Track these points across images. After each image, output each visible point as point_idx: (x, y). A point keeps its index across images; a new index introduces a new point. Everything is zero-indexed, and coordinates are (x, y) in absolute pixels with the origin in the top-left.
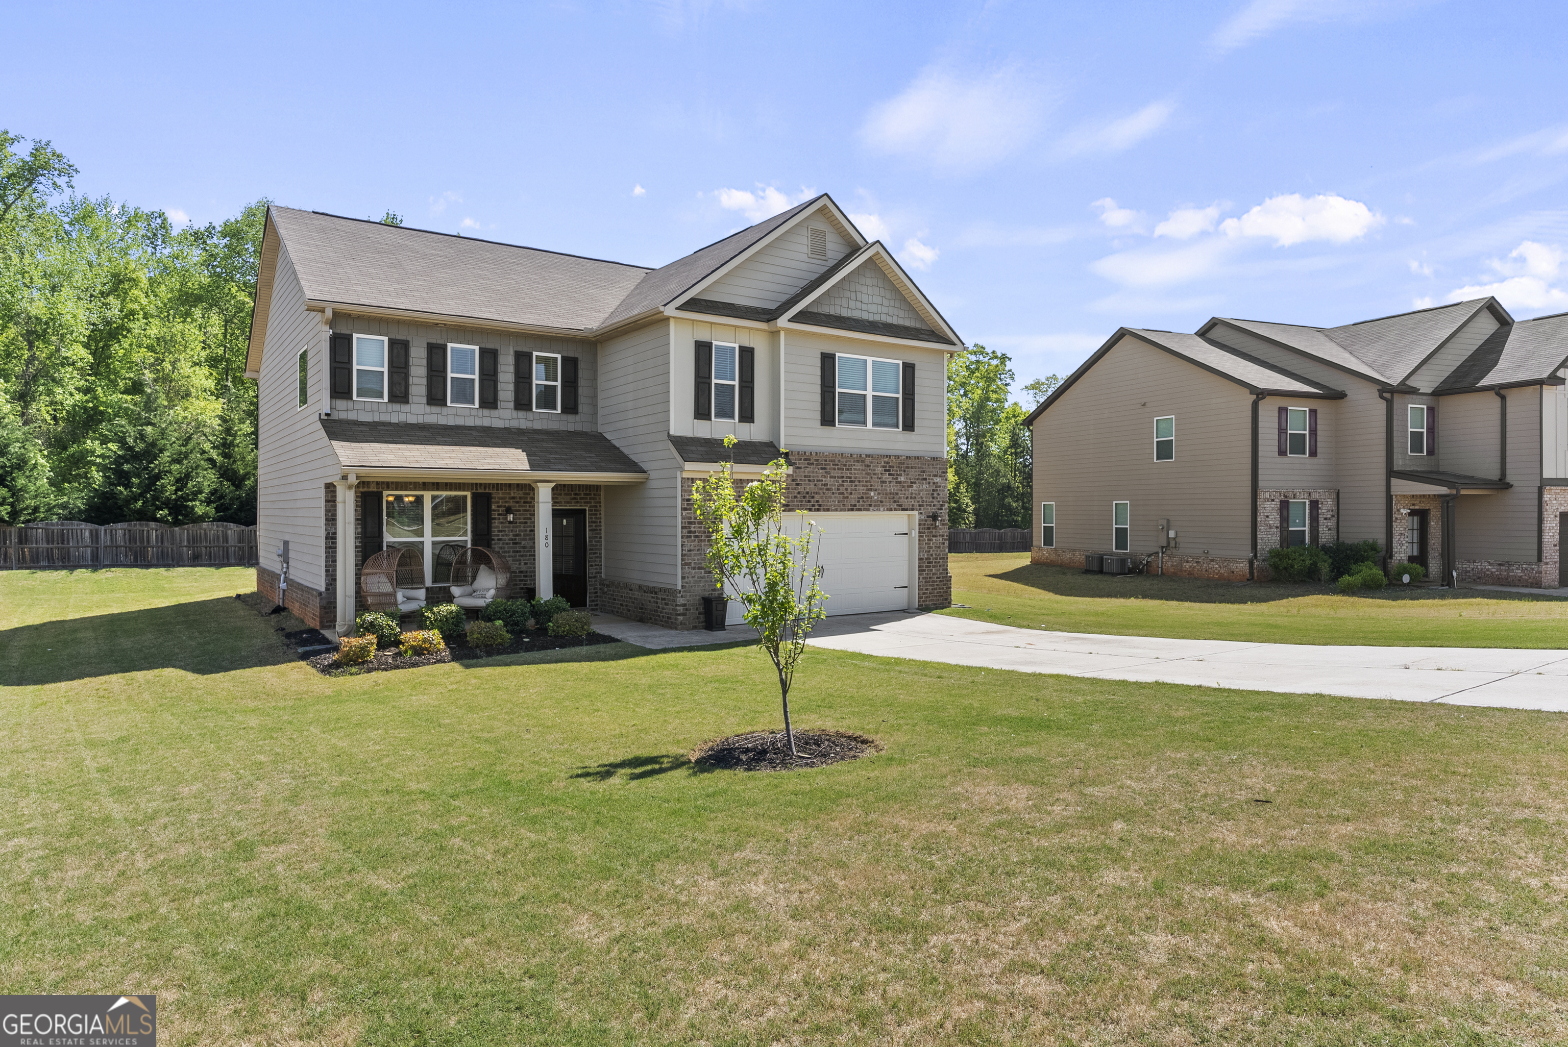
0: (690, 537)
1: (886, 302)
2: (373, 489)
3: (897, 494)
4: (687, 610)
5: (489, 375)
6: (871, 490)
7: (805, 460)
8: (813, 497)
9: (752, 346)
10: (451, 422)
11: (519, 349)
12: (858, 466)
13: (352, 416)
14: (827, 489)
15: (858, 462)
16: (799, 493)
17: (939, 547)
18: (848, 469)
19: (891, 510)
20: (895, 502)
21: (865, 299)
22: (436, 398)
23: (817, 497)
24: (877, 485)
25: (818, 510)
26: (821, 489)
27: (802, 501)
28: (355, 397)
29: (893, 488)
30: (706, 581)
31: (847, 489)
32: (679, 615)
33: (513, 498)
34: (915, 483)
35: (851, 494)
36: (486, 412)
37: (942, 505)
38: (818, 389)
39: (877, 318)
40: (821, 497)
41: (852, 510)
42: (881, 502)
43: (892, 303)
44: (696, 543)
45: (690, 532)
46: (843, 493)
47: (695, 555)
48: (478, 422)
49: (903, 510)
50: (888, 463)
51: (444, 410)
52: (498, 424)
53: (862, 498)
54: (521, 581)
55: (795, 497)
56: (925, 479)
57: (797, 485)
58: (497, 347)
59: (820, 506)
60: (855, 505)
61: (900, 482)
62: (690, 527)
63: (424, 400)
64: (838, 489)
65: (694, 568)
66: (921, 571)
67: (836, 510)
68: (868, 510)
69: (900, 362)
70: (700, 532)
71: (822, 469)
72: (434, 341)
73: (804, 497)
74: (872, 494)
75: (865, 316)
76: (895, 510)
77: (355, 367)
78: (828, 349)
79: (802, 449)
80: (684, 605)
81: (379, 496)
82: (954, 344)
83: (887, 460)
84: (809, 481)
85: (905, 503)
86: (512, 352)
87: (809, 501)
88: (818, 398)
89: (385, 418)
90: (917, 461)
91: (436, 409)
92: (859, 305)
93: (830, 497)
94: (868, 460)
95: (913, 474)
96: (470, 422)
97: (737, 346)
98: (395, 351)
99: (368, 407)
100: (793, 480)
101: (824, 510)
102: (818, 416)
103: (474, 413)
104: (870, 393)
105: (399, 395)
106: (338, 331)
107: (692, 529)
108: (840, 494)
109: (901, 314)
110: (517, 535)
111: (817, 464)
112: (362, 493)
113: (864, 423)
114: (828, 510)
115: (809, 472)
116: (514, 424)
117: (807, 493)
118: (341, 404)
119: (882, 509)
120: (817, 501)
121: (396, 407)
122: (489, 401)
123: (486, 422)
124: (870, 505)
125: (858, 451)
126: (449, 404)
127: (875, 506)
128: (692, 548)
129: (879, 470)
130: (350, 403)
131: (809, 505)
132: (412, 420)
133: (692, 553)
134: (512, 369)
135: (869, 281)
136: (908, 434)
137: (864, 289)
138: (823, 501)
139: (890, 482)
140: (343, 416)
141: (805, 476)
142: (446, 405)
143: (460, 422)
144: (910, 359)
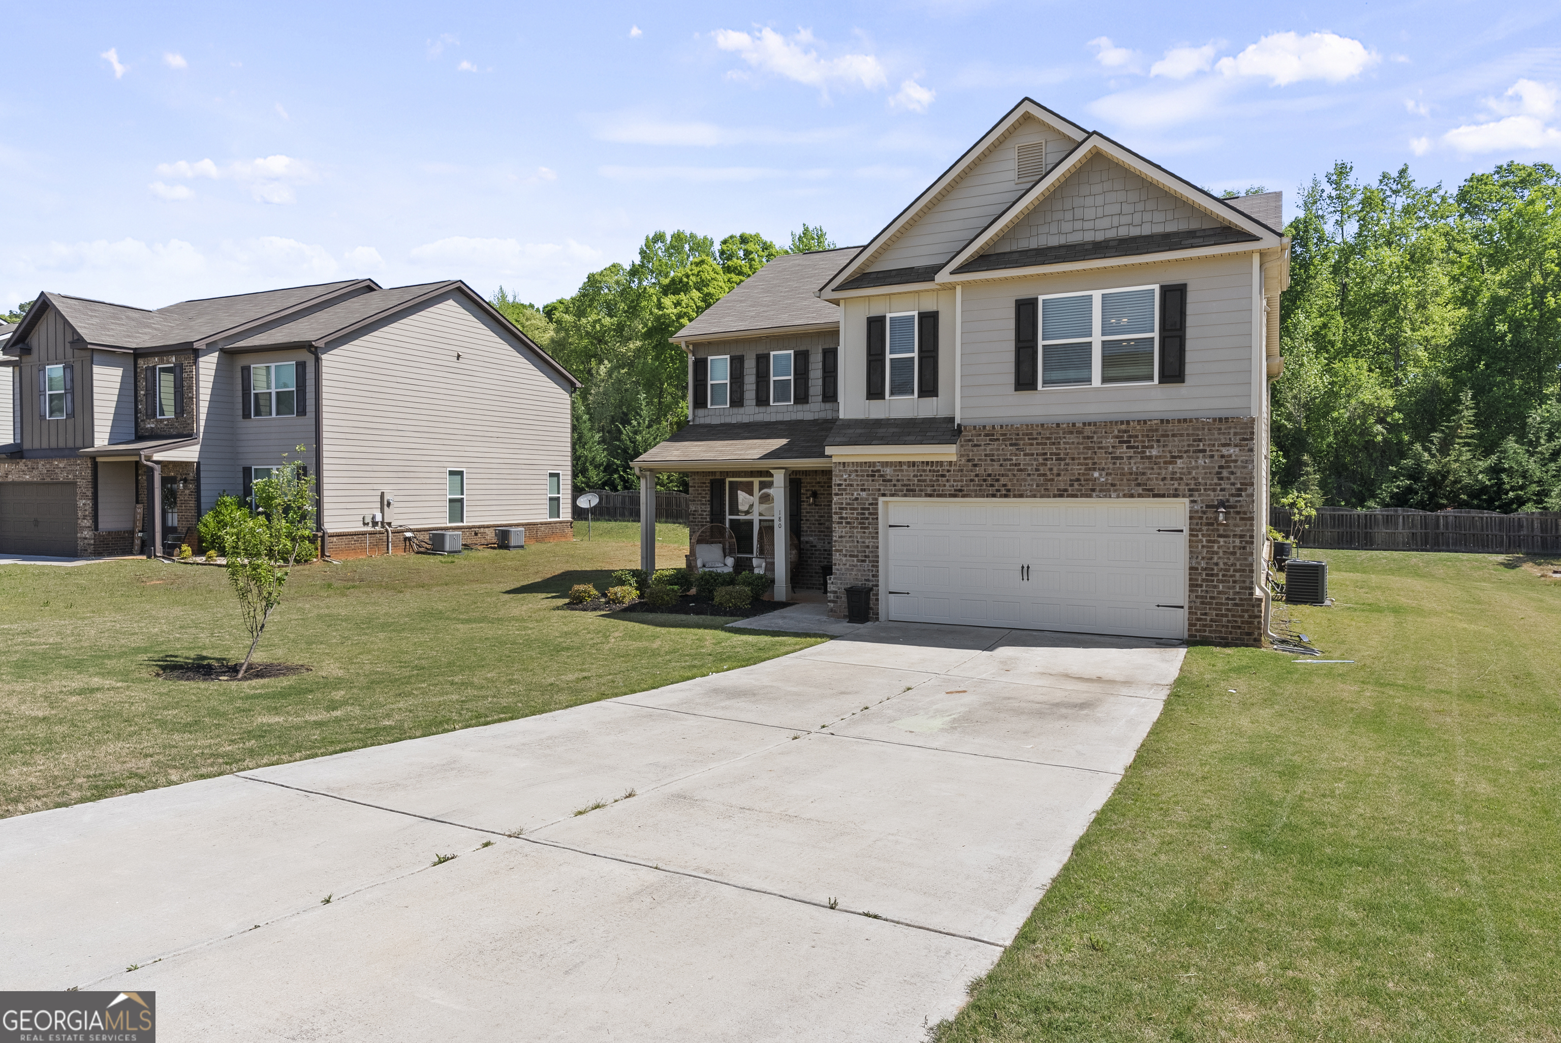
0: (841, 523)
1: (1127, 208)
2: (718, 477)
3: (1144, 474)
4: (837, 597)
5: (802, 374)
6: (1094, 469)
7: (986, 435)
8: (998, 480)
9: (935, 309)
10: (773, 418)
11: (827, 346)
12: (1071, 438)
13: (708, 421)
14: (1020, 470)
15: (1072, 433)
16: (977, 475)
17: (1234, 553)
18: (1054, 444)
19: (1132, 496)
20: (1139, 485)
21: (1090, 213)
22: (762, 400)
23: (1003, 480)
24: (1104, 461)
25: (1006, 496)
26: (1009, 470)
27: (981, 485)
28: (709, 406)
29: (1136, 465)
30: (859, 570)
31: (1051, 470)
32: (830, 601)
33: (819, 483)
34: (1181, 457)
35: (1059, 475)
36: (800, 407)
37: (1240, 490)
38: (1011, 346)
39: (1111, 234)
40: (1010, 480)
41: (1061, 496)
42: (1113, 485)
43: (1140, 207)
44: (848, 529)
45: (842, 518)
46: (1045, 475)
47: (847, 542)
48: (794, 417)
49: (1155, 496)
50: (1126, 431)
51: (768, 408)
52: (809, 417)
53: (1078, 480)
54: (825, 558)
55: (972, 480)
56: (1204, 451)
57: (975, 465)
58: (809, 348)
59: (1009, 490)
60: (1066, 490)
61: (1150, 457)
62: (841, 513)
63: (754, 402)
64: (1037, 470)
65: (846, 556)
66: (1193, 585)
67: (1035, 496)
68: (1090, 496)
69: (1156, 287)
70: (852, 518)
71: (1011, 445)
72: (761, 352)
73: (985, 480)
74: (1096, 474)
75: (1089, 237)
76: (1140, 496)
77: (710, 382)
78: (1025, 293)
79: (979, 423)
80: (835, 592)
81: (723, 482)
82: (1257, 239)
83: (1124, 427)
84: (992, 460)
85: (1160, 486)
86: (820, 351)
87: (992, 485)
88: (1010, 357)
89: (728, 420)
90: (1186, 425)
91: (762, 409)
92: (1078, 225)
93: (1025, 480)
94: (1088, 431)
95: (1174, 445)
96: (787, 418)
97: (916, 313)
98: (734, 366)
99: (717, 412)
100: (969, 461)
101: (1015, 496)
102: (1011, 379)
103: (790, 409)
104: (1097, 339)
105: (737, 401)
106: (699, 357)
107: (844, 515)
108: (1039, 475)
109: (1159, 217)
110: (822, 517)
111: (1004, 440)
112: (711, 480)
113: (1089, 380)
114: (1021, 496)
115: (992, 450)
116: (822, 415)
117: (989, 475)
118: (701, 412)
119: (1113, 495)
120: (1004, 485)
121: (735, 410)
122: (802, 398)
123: (800, 416)
124: (1093, 490)
125: (1072, 419)
126: (771, 404)
127: (1101, 491)
128: (843, 534)
129: (1110, 441)
130: (706, 411)
131: (991, 490)
132: (746, 420)
133: (844, 539)
134: (820, 365)
135: (1097, 189)
136: (1172, 389)
137: (1089, 201)
138: (1013, 485)
139: (1130, 458)
140: (701, 421)
141: (986, 455)
142: (768, 404)
143: (780, 418)
144: (1174, 278)
